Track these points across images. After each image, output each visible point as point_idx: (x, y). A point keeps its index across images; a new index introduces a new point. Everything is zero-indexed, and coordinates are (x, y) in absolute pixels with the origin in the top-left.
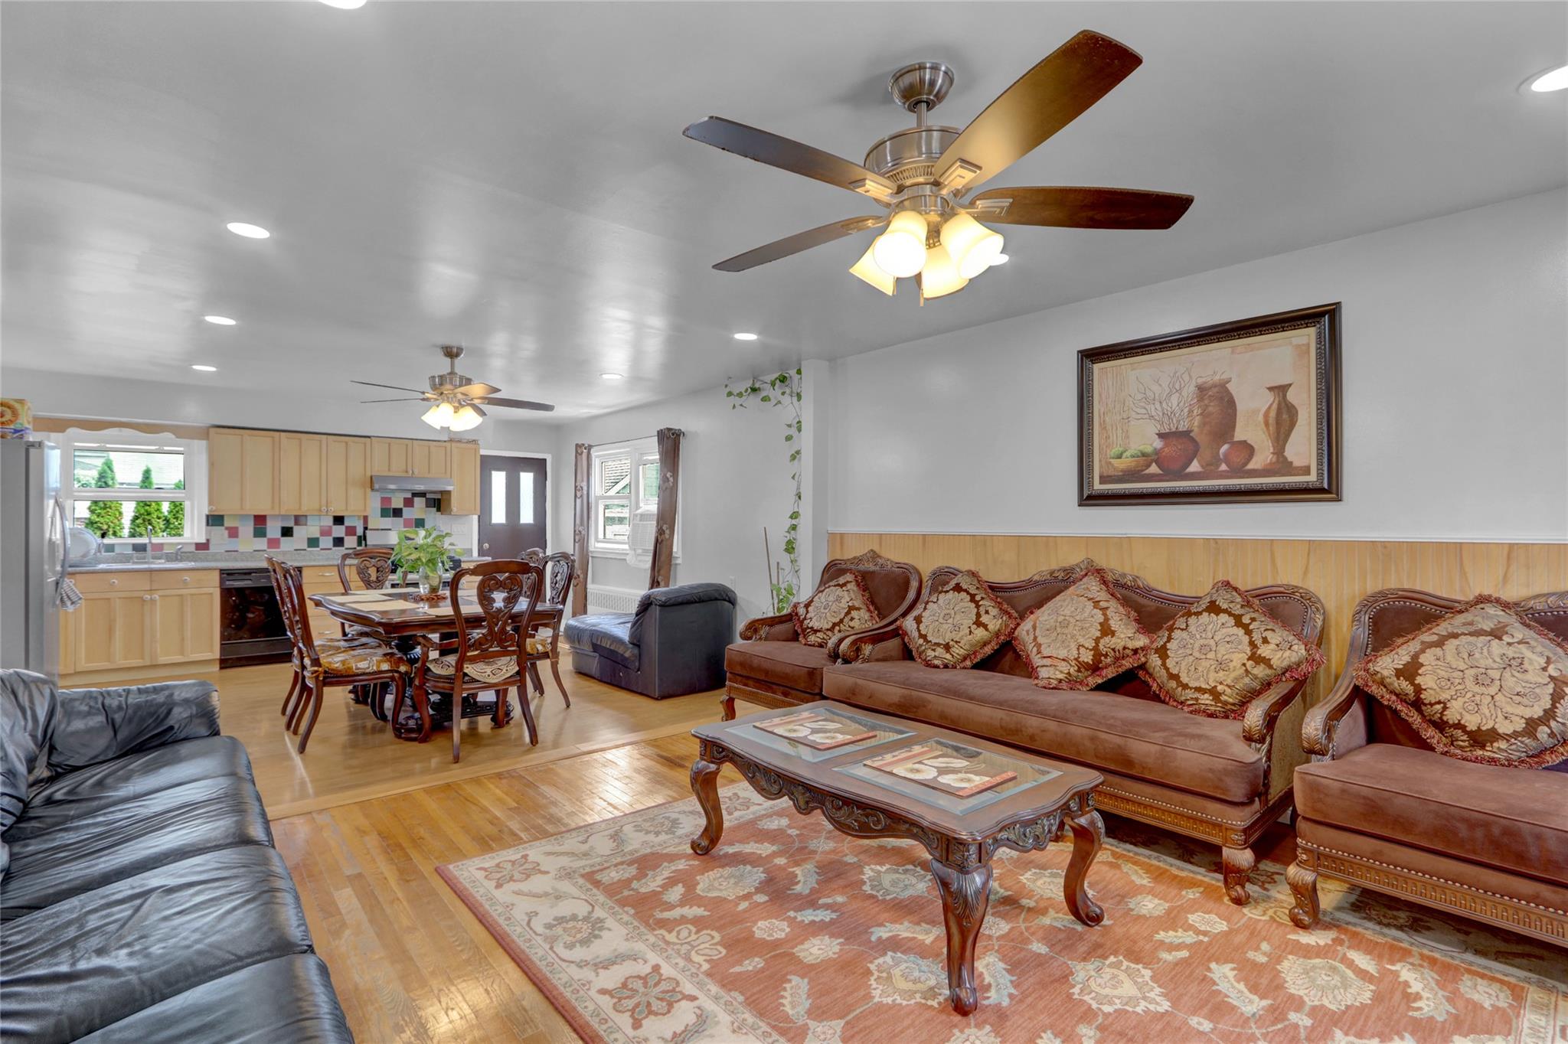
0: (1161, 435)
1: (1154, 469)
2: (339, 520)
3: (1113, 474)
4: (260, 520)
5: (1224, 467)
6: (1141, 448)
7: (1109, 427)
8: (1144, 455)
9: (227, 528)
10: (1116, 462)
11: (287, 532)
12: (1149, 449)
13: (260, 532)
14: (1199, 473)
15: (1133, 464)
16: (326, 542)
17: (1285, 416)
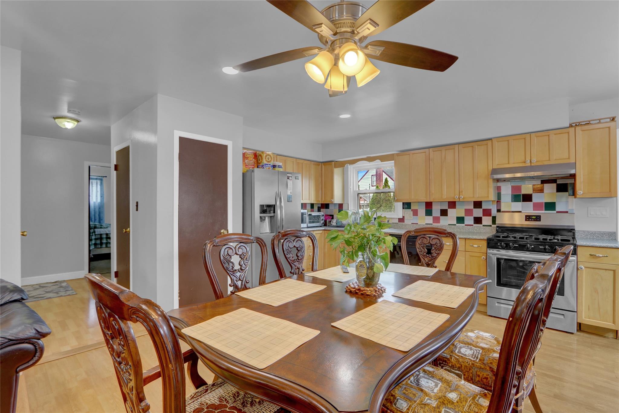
2: (478, 204)
4: (429, 206)
9: (412, 210)
11: (444, 213)
13: (429, 212)
16: (469, 220)
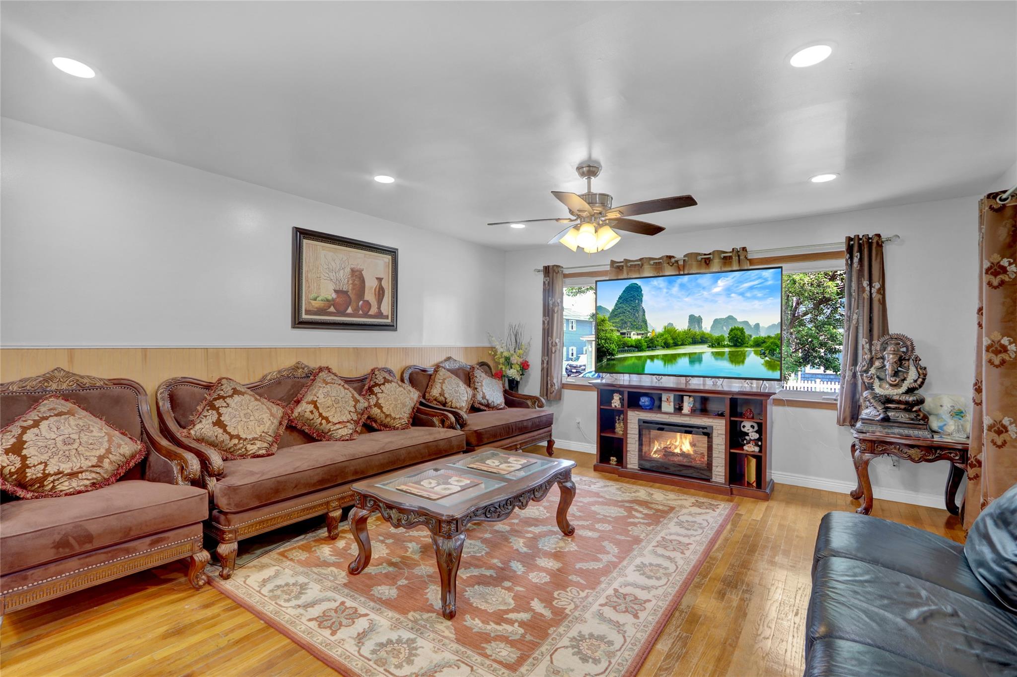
0: (336, 291)
1: (332, 309)
3: (312, 309)
5: (361, 312)
6: (326, 296)
7: (310, 281)
8: (328, 300)
10: (313, 302)
12: (330, 298)
14: (351, 314)
15: (323, 305)
17: (381, 292)
